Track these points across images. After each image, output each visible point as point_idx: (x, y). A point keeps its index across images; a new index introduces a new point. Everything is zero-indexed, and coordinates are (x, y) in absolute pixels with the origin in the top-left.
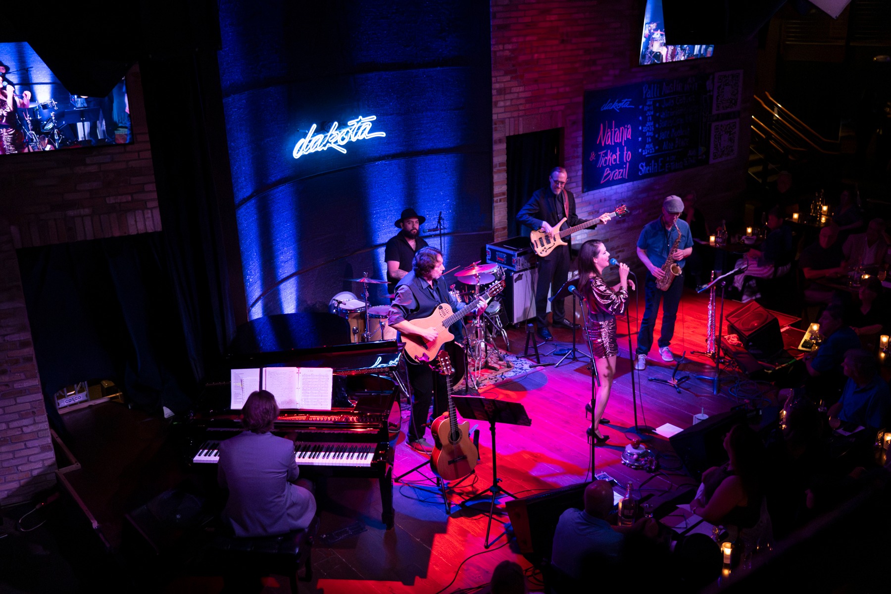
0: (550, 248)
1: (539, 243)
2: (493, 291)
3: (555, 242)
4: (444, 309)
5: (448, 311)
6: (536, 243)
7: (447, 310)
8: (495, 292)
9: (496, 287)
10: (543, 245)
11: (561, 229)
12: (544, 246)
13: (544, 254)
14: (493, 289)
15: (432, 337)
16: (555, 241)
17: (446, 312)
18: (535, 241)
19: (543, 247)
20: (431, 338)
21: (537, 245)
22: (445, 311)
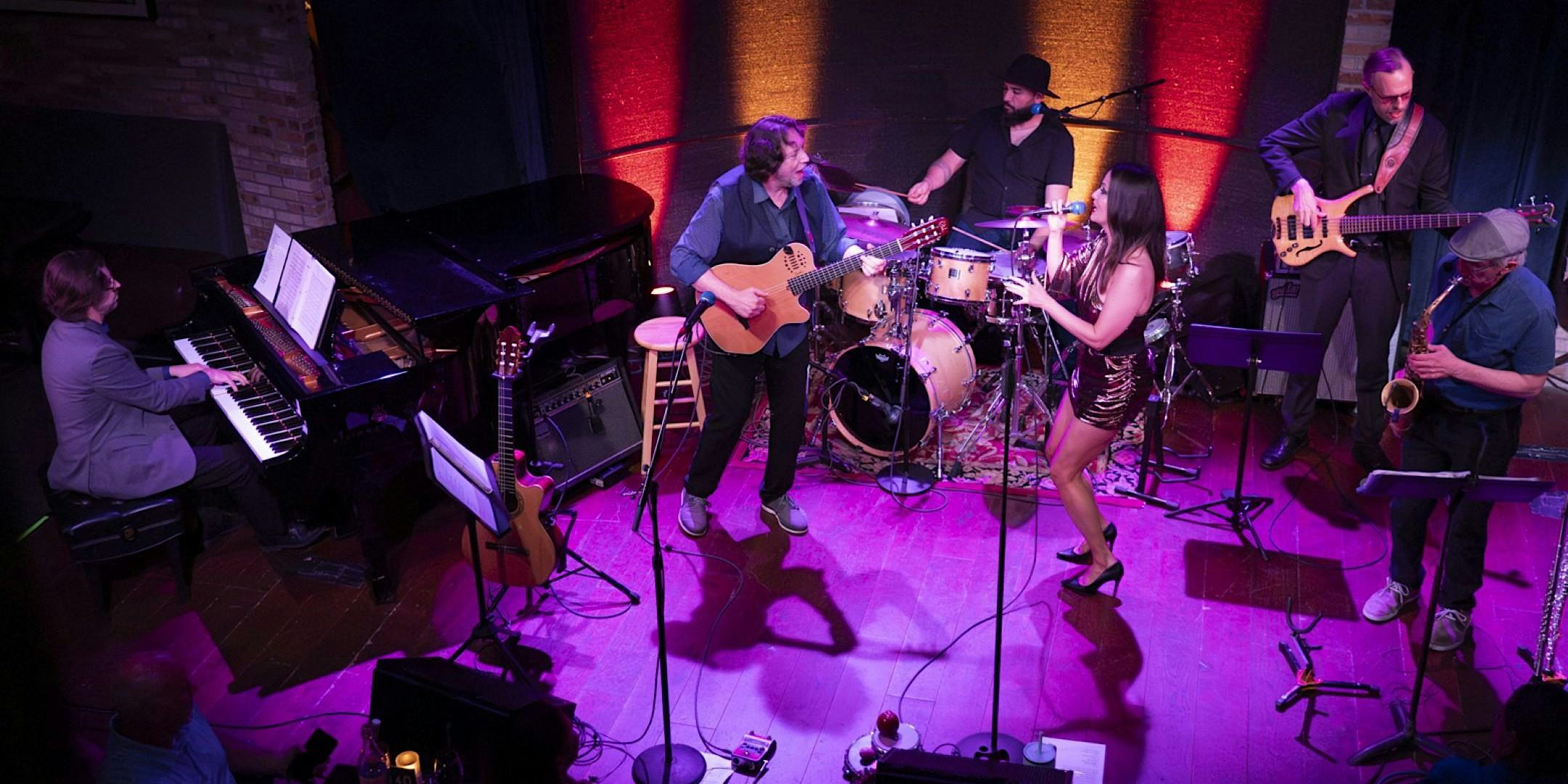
0: (1308, 249)
1: (1285, 228)
2: (915, 239)
3: (1324, 240)
4: (796, 253)
5: (803, 261)
6: (1279, 226)
7: (801, 257)
8: (918, 241)
9: (924, 230)
10: (1292, 237)
11: (1351, 210)
12: (1294, 238)
13: (1292, 260)
14: (915, 234)
15: (748, 308)
16: (1325, 236)
17: (799, 263)
18: (1278, 219)
19: (1293, 242)
20: (745, 310)
21: (1280, 231)
22: (797, 259)
